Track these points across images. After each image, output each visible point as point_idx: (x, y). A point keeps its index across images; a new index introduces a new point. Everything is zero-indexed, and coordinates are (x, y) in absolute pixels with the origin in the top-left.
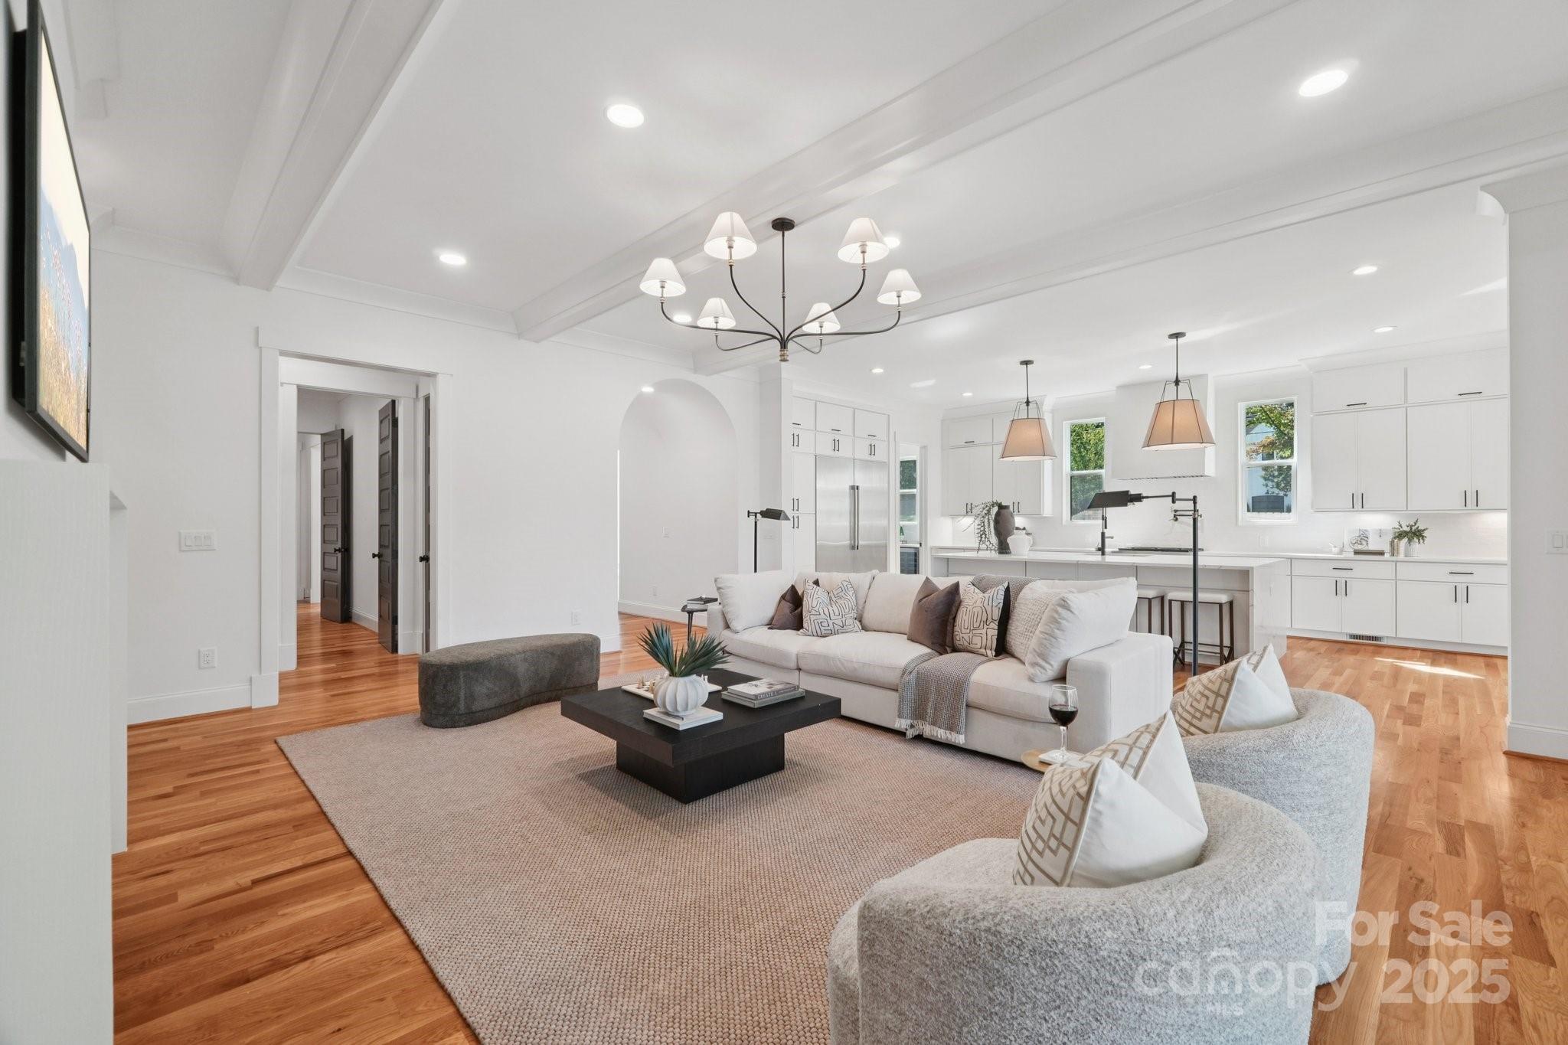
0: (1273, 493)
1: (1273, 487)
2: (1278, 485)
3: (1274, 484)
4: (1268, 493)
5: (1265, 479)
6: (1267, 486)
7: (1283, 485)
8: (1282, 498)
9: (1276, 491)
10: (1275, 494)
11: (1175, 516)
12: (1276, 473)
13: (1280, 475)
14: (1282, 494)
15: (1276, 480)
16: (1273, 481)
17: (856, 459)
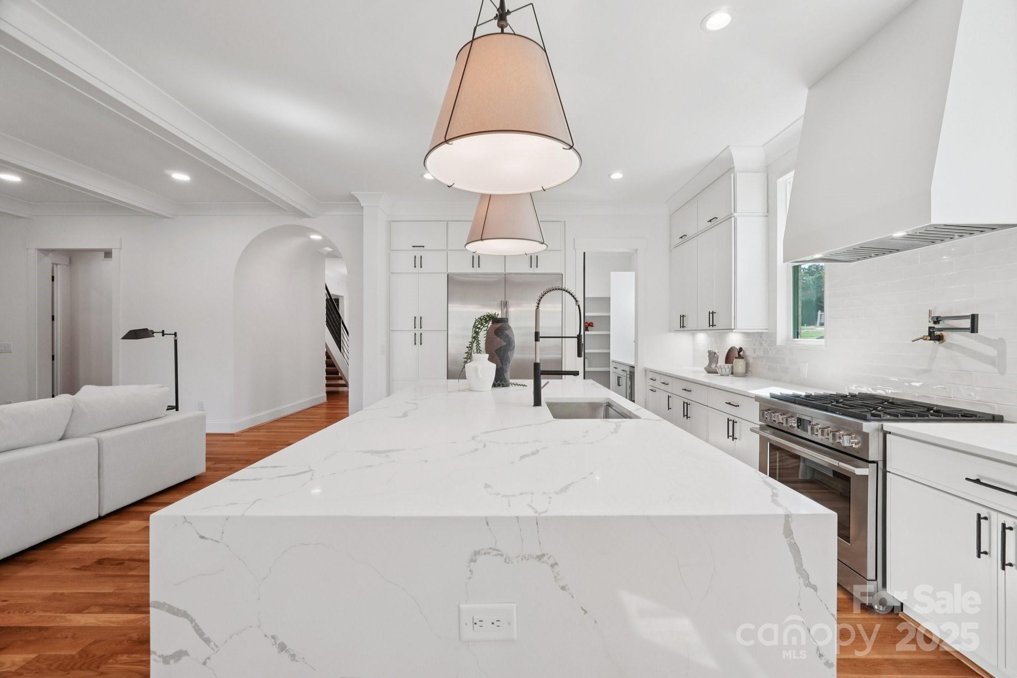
11: (931, 330)
17: (509, 274)
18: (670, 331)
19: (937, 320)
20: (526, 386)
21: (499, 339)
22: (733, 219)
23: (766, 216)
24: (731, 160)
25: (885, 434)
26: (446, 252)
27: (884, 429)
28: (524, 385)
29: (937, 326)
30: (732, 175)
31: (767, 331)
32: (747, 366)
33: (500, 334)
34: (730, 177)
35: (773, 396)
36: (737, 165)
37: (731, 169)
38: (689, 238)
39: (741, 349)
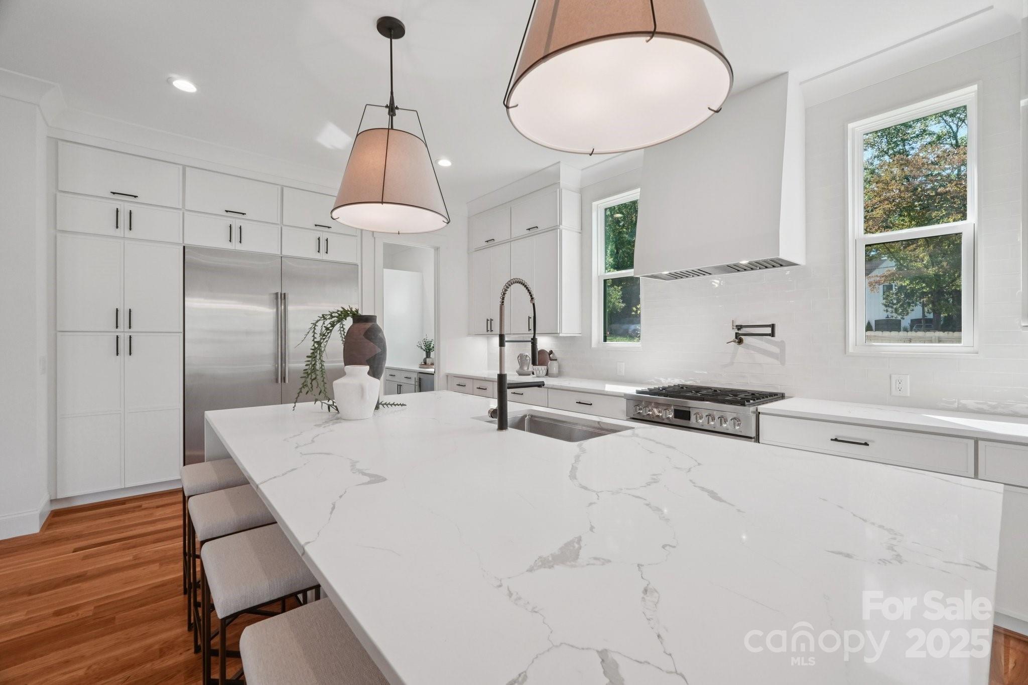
0: (892, 317)
1: (892, 312)
2: (896, 310)
3: (893, 310)
4: (888, 317)
5: (886, 306)
6: (887, 311)
7: (900, 311)
8: (900, 321)
9: (895, 315)
10: (894, 318)
11: (737, 335)
12: (895, 302)
13: (898, 302)
14: (899, 317)
15: (895, 307)
16: (892, 307)
17: (287, 257)
18: (469, 334)
19: (739, 327)
20: (405, 405)
21: (372, 343)
22: (559, 230)
23: (580, 233)
24: (557, 175)
25: (758, 414)
26: (181, 212)
27: (759, 411)
28: (403, 405)
29: (740, 332)
30: (558, 190)
31: (580, 335)
32: (560, 367)
33: (373, 337)
34: (556, 192)
35: (638, 392)
36: (563, 182)
37: (556, 184)
38: (496, 244)
39: (551, 352)
